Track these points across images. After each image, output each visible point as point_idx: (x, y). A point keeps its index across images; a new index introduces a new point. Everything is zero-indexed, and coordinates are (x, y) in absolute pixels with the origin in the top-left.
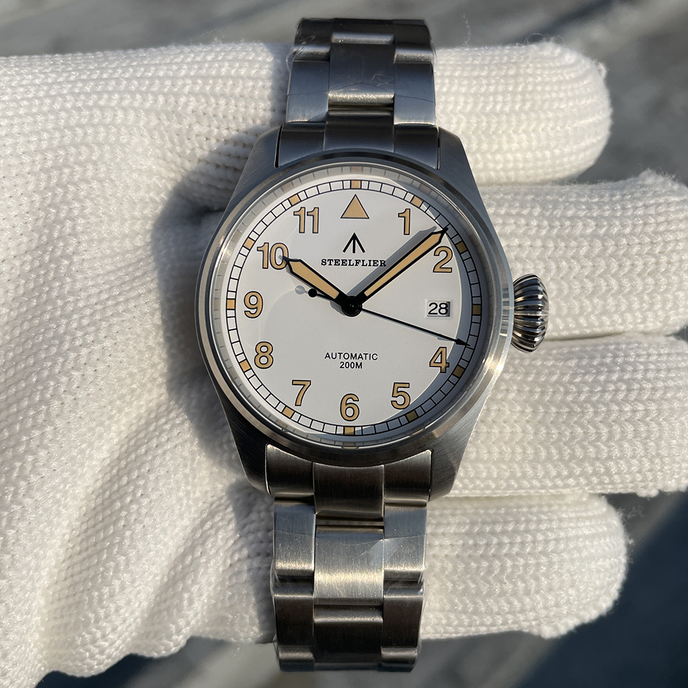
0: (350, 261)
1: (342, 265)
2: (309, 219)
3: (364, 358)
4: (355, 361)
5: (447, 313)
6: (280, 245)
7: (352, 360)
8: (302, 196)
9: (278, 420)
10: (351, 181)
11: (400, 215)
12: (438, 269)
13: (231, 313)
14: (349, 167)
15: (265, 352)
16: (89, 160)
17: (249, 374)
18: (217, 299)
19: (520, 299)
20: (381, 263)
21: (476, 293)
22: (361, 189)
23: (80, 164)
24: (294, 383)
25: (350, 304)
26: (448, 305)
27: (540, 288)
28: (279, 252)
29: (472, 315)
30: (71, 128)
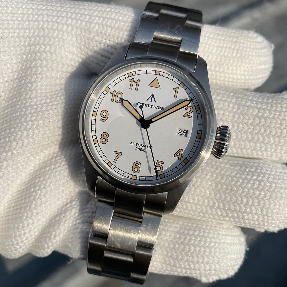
0: (149, 105)
1: (145, 106)
2: (135, 84)
3: (147, 147)
4: (142, 148)
5: (186, 135)
6: (120, 93)
7: (141, 147)
8: (134, 74)
9: (105, 167)
10: (156, 71)
11: (174, 89)
12: (185, 115)
13: (94, 118)
14: (156, 65)
15: (105, 137)
16: (48, 44)
17: (97, 145)
18: (89, 111)
19: (219, 135)
20: (162, 108)
21: (200, 129)
22: (159, 75)
23: (44, 45)
24: (115, 152)
25: (145, 123)
26: (187, 132)
27: (228, 132)
28: (119, 96)
29: (196, 138)
30: (44, 29)
